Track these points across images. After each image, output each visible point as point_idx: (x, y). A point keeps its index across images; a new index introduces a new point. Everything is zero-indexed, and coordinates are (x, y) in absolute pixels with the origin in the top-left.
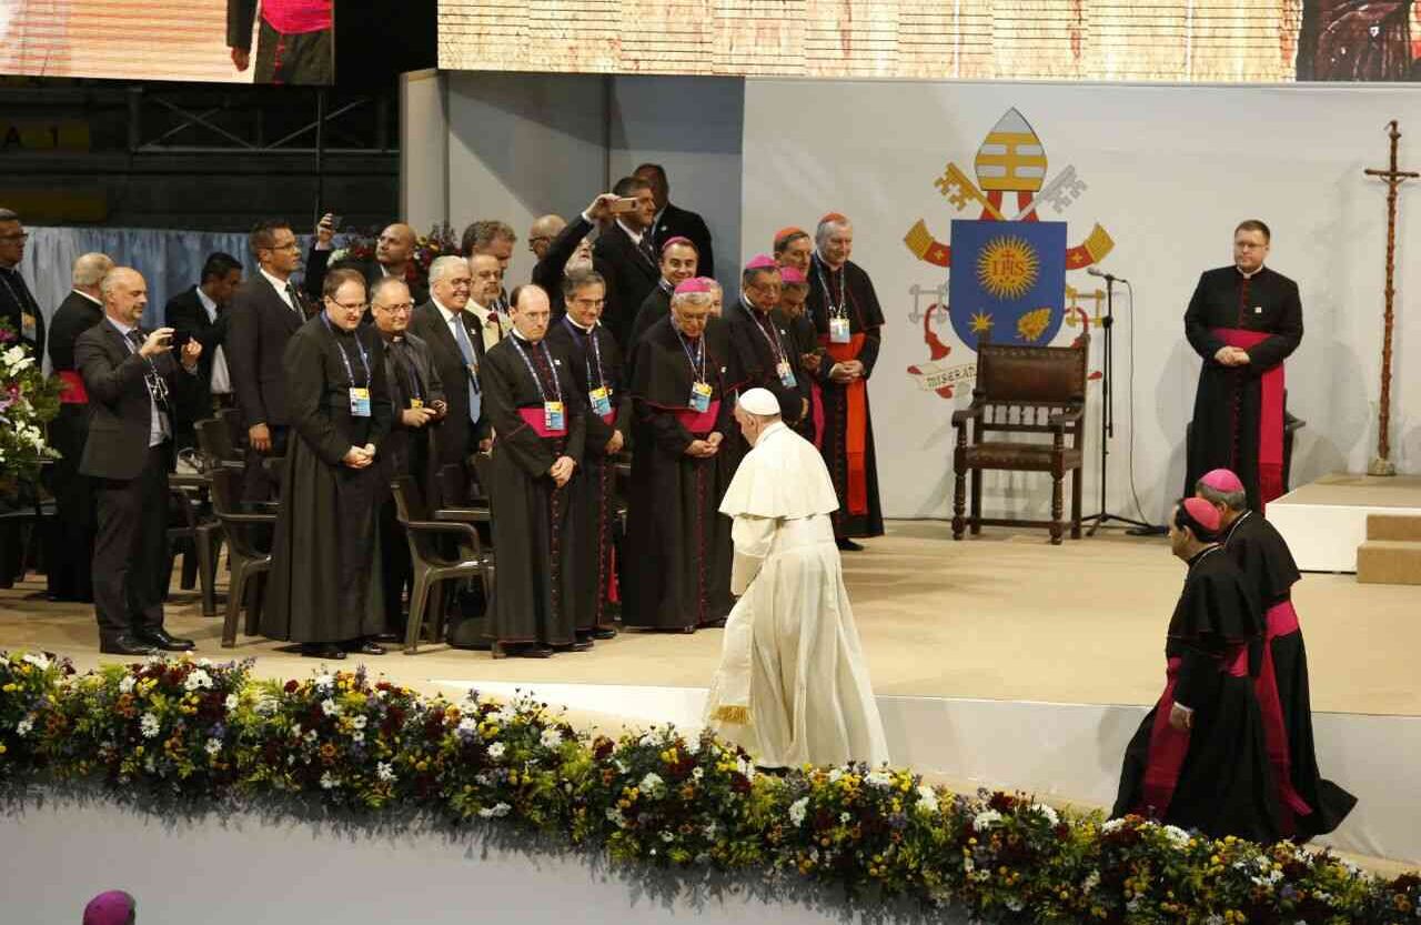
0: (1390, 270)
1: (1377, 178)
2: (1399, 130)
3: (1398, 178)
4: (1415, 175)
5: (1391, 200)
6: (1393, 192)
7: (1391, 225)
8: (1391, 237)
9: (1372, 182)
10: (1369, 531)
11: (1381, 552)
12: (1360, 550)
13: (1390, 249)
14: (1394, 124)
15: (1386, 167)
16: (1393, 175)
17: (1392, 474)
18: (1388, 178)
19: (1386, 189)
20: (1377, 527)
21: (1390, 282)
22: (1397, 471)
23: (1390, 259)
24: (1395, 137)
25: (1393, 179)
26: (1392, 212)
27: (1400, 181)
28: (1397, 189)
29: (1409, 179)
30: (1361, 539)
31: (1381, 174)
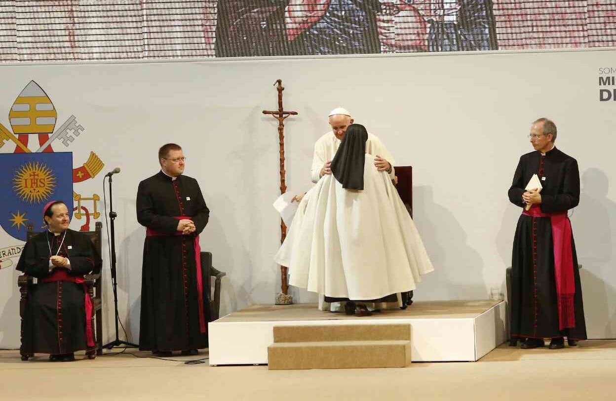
0: (282, 173)
1: (271, 116)
2: (283, 85)
3: (284, 116)
4: (296, 113)
5: (281, 130)
6: (281, 124)
7: (282, 145)
8: (282, 153)
9: (268, 119)
10: (275, 337)
11: (283, 349)
12: (269, 349)
13: (282, 160)
14: (279, 82)
15: (276, 108)
16: (281, 114)
17: (291, 303)
18: (278, 116)
19: (276, 123)
20: (280, 334)
21: (283, 181)
22: (293, 302)
23: (282, 166)
24: (280, 90)
25: (281, 116)
26: (281, 137)
27: (285, 118)
28: (284, 122)
29: (291, 116)
30: (270, 341)
31: (273, 113)
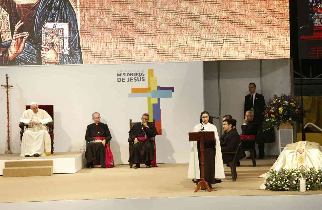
1: (4, 87)
2: (8, 76)
3: (8, 87)
4: (12, 86)
5: (7, 92)
6: (7, 90)
7: (8, 97)
8: (8, 100)
10: (5, 166)
11: (8, 170)
12: (3, 170)
13: (8, 103)
14: (7, 75)
16: (7, 86)
18: (6, 87)
19: (6, 90)
20: (7, 164)
21: (8, 110)
22: (12, 153)
23: (8, 105)
24: (7, 78)
25: (7, 87)
26: (8, 95)
27: (9, 88)
28: (8, 89)
29: (11, 87)
30: (3, 167)
31: (5, 86)
